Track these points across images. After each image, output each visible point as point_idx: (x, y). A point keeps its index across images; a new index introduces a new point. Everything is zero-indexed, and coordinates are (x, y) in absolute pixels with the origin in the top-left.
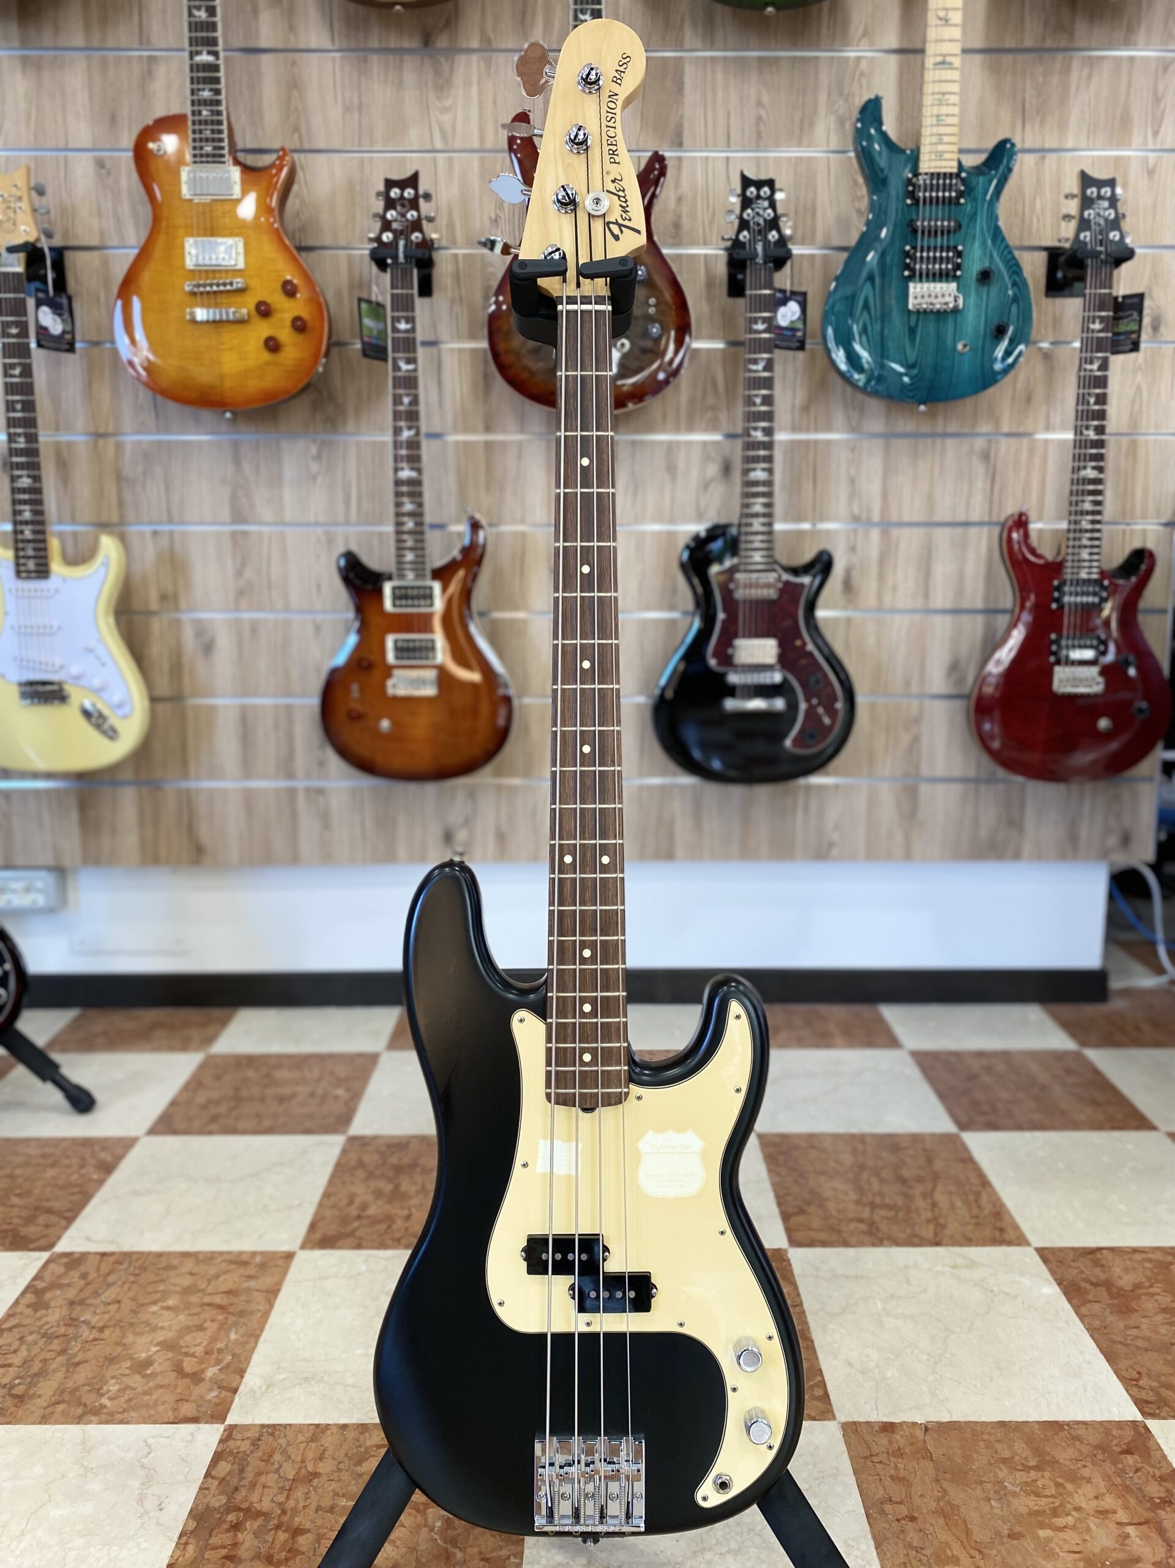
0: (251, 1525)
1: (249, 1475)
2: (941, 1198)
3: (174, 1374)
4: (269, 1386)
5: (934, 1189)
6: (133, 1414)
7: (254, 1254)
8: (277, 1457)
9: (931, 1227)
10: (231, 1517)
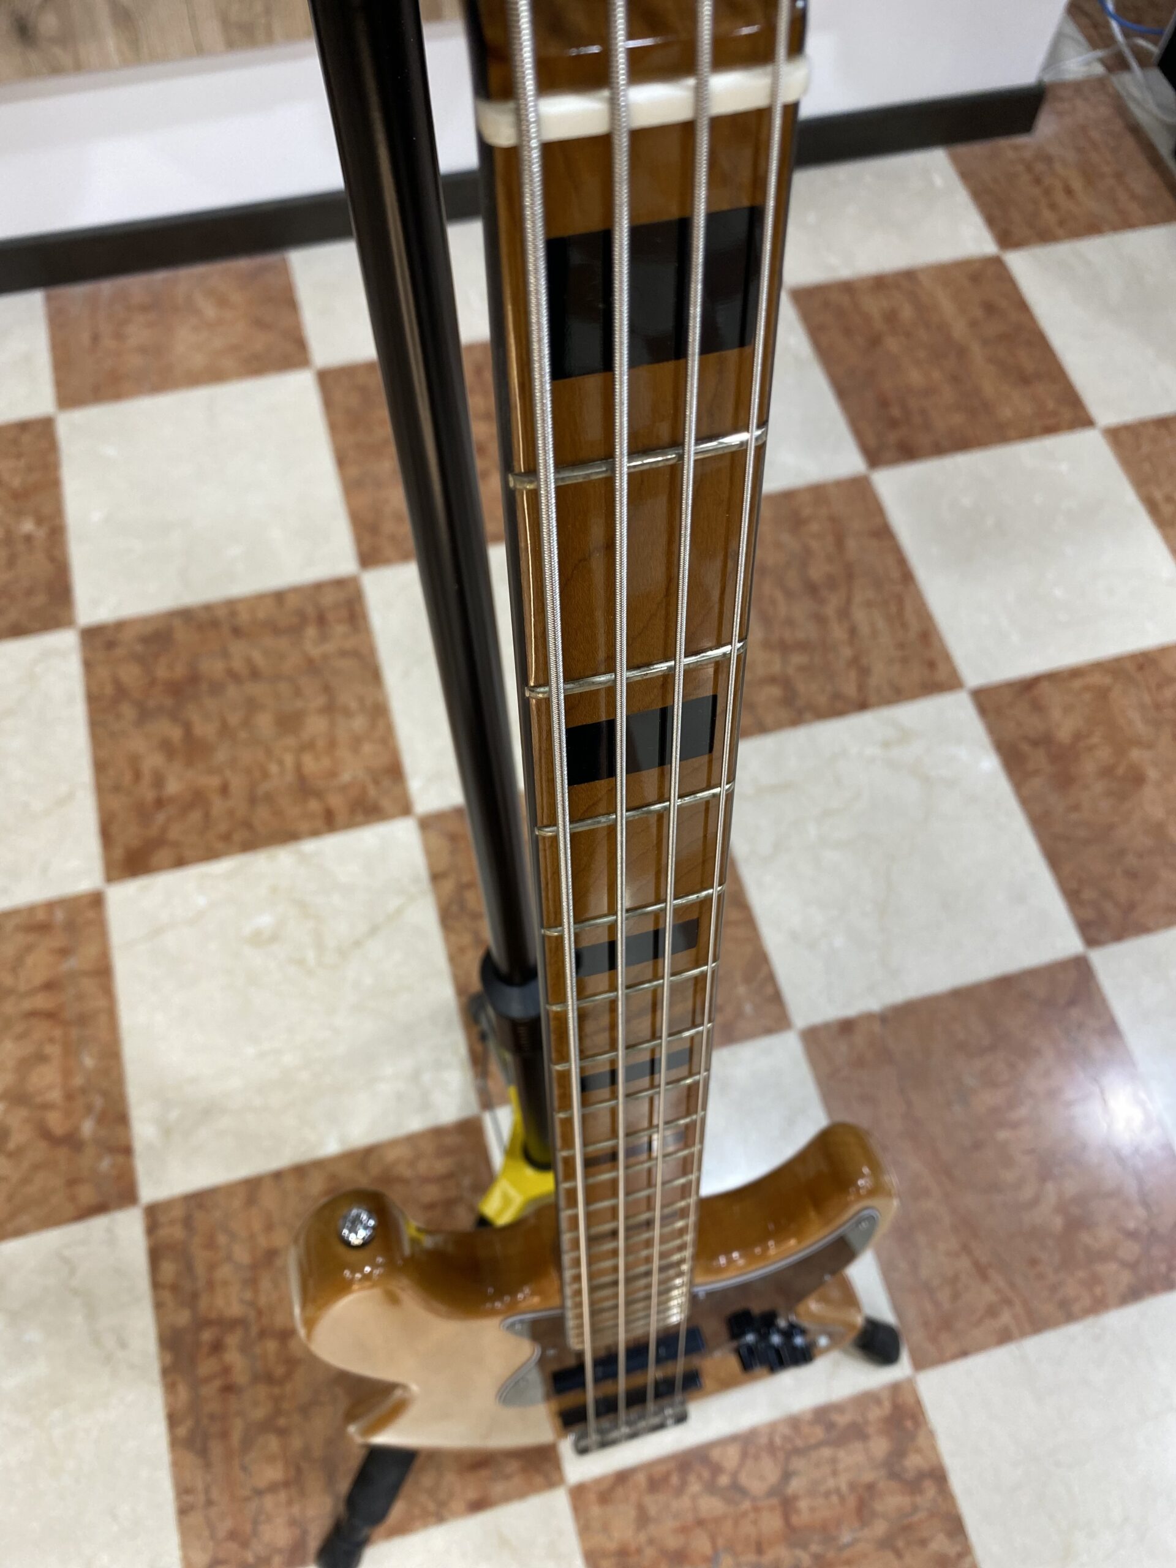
0: (233, 1340)
1: (200, 1270)
2: (860, 615)
3: (43, 1145)
4: (167, 1132)
5: (849, 601)
6: (24, 1219)
7: (50, 906)
8: (222, 1239)
9: (853, 674)
10: (207, 1336)
